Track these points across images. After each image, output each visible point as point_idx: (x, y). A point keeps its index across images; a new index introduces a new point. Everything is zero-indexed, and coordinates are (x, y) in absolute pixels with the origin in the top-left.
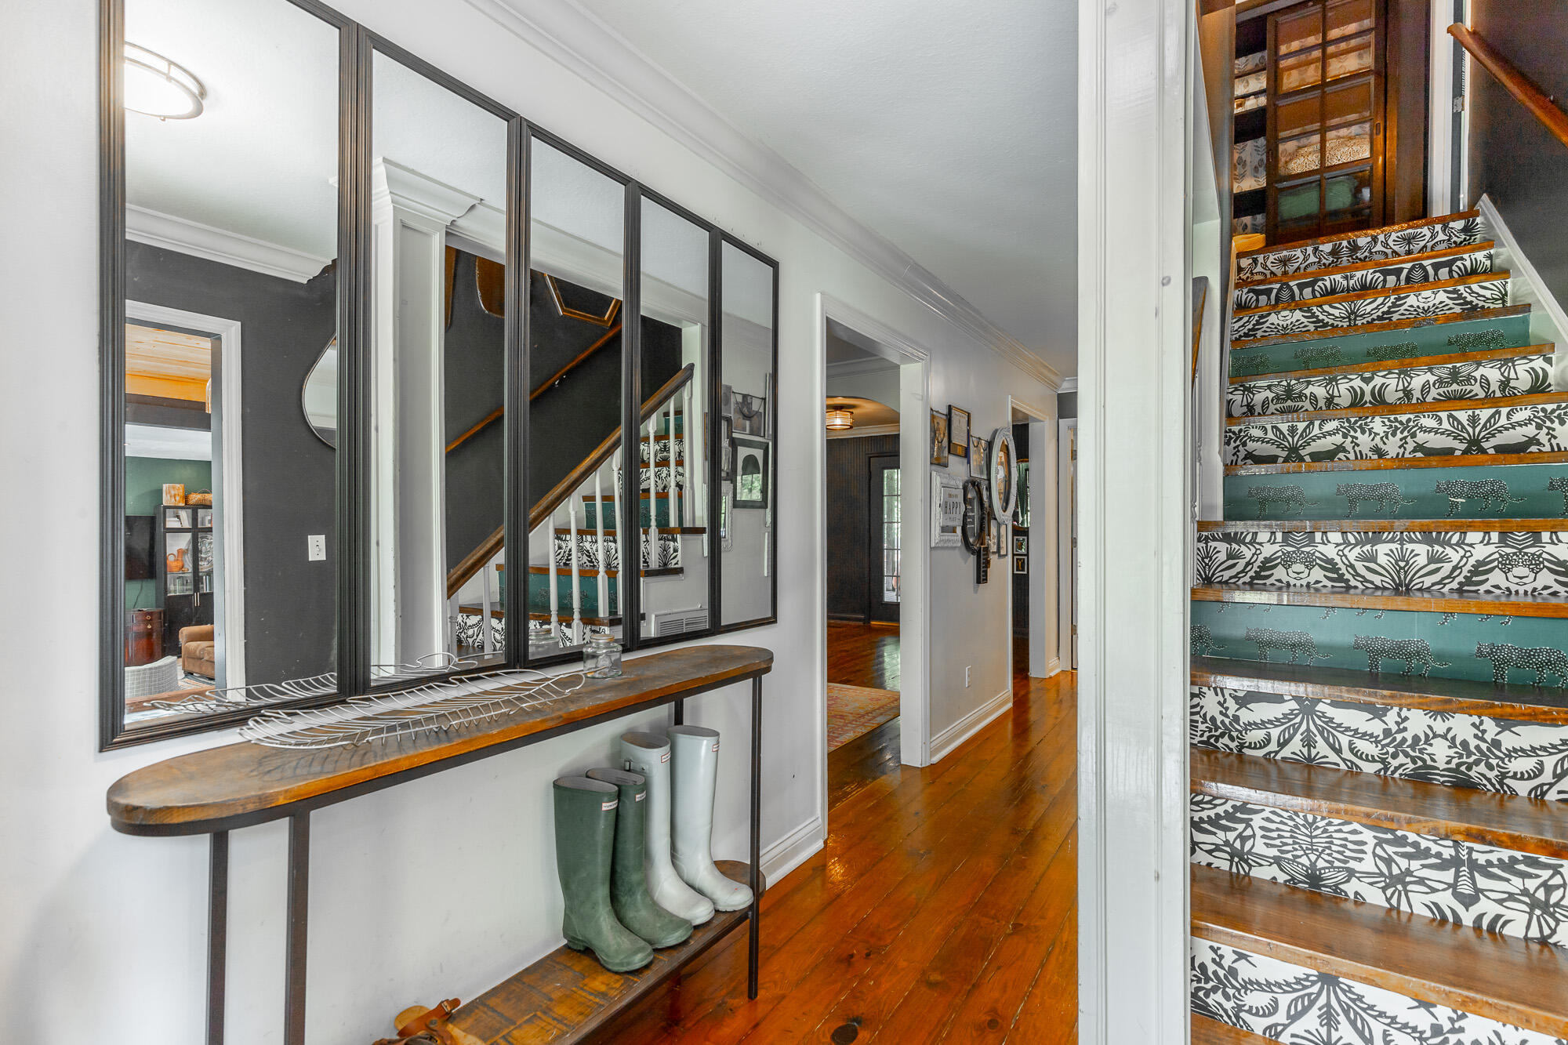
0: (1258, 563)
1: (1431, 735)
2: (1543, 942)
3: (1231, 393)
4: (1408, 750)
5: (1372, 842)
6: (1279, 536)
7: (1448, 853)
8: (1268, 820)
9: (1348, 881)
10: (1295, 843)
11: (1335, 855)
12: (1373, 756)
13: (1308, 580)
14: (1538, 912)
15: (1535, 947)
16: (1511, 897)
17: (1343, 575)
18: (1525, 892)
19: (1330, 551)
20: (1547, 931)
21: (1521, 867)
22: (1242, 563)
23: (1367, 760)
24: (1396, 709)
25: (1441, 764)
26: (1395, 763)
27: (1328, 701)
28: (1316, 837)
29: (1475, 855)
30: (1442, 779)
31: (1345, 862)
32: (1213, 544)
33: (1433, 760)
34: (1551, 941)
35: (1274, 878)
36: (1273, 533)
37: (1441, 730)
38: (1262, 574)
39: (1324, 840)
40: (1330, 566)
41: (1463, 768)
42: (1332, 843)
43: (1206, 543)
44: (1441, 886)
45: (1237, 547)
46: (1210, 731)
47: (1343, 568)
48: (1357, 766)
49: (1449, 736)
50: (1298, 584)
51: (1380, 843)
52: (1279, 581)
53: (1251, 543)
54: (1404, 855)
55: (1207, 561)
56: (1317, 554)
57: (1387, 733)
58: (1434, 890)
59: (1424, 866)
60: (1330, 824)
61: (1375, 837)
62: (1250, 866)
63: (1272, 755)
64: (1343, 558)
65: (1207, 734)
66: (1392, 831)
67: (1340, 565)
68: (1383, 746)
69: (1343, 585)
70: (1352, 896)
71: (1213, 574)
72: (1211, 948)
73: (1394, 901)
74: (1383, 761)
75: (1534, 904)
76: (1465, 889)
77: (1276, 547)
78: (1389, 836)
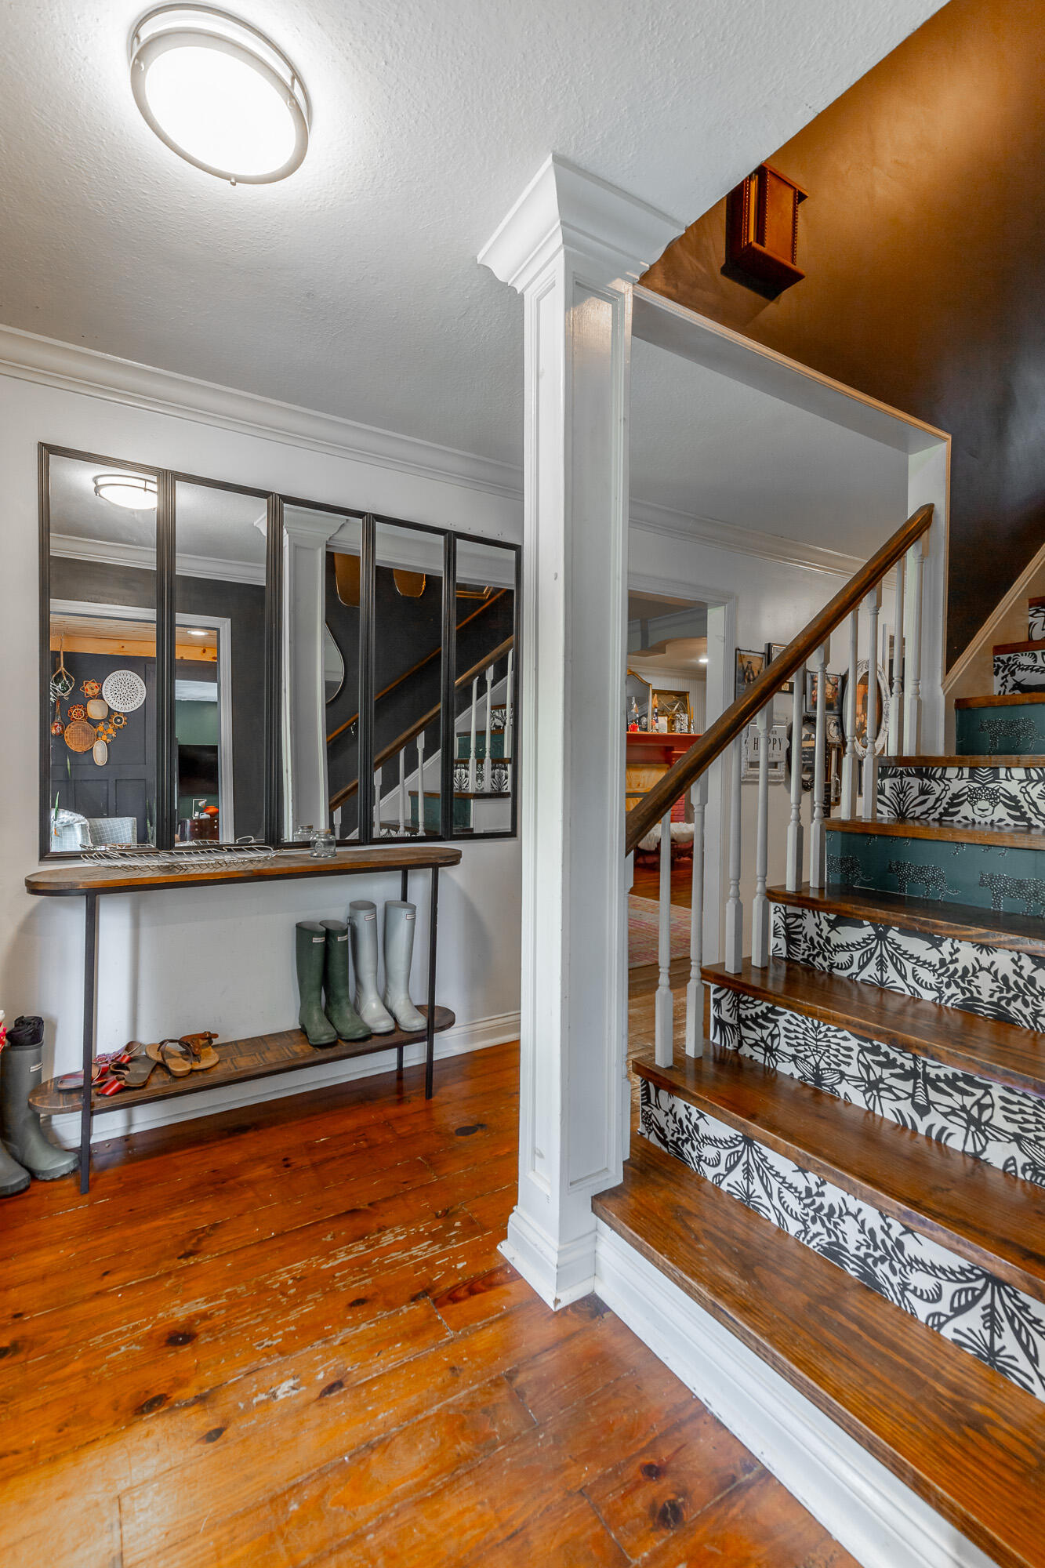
0: (946, 800)
1: (978, 968)
2: (976, 1157)
3: (1032, 616)
4: (959, 980)
5: (857, 1049)
6: (966, 771)
7: (909, 1065)
8: (789, 1022)
9: (840, 1083)
10: (806, 1044)
11: (832, 1058)
12: (931, 984)
13: (992, 817)
14: (973, 1128)
15: (970, 1162)
16: (953, 1112)
17: (1026, 813)
18: (963, 1108)
19: (1013, 788)
20: (979, 1148)
21: (961, 1084)
22: (932, 799)
23: (926, 988)
24: (950, 940)
25: (985, 998)
26: (948, 992)
27: (897, 929)
28: (819, 1040)
29: (928, 1069)
30: (986, 1012)
31: (839, 1065)
32: (907, 779)
33: (979, 993)
34: (982, 1157)
35: (792, 1074)
36: (961, 768)
37: (986, 965)
38: (950, 810)
39: (824, 1044)
40: (1013, 803)
41: (1003, 1003)
42: (829, 1046)
43: (901, 778)
44: (904, 1095)
45: (928, 783)
46: (809, 950)
47: (1025, 805)
48: (918, 993)
49: (992, 971)
50: (983, 822)
51: (863, 1050)
52: (966, 818)
53: (940, 779)
54: (879, 1063)
55: (901, 796)
56: (1001, 791)
57: (943, 962)
58: (899, 1098)
59: (892, 1075)
60: (828, 1029)
61: (859, 1045)
62: (777, 1061)
63: (854, 976)
64: (1026, 795)
65: (807, 953)
66: (871, 1042)
67: (1023, 803)
68: (939, 975)
69: (1026, 824)
70: (843, 1097)
71: (907, 810)
72: (685, 1106)
73: (871, 1105)
74: (939, 990)
75: (971, 1121)
76: (921, 1101)
77: (964, 783)
78: (868, 1045)
